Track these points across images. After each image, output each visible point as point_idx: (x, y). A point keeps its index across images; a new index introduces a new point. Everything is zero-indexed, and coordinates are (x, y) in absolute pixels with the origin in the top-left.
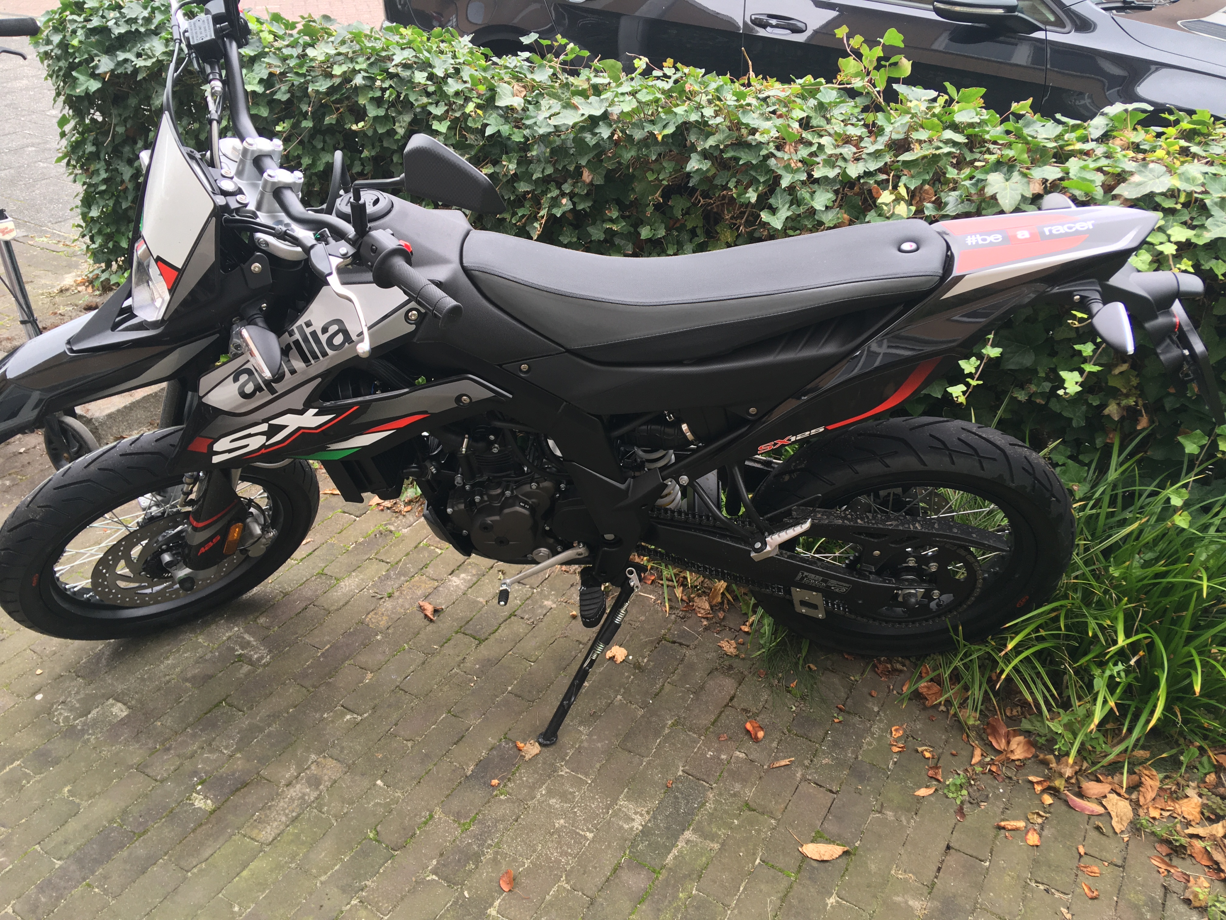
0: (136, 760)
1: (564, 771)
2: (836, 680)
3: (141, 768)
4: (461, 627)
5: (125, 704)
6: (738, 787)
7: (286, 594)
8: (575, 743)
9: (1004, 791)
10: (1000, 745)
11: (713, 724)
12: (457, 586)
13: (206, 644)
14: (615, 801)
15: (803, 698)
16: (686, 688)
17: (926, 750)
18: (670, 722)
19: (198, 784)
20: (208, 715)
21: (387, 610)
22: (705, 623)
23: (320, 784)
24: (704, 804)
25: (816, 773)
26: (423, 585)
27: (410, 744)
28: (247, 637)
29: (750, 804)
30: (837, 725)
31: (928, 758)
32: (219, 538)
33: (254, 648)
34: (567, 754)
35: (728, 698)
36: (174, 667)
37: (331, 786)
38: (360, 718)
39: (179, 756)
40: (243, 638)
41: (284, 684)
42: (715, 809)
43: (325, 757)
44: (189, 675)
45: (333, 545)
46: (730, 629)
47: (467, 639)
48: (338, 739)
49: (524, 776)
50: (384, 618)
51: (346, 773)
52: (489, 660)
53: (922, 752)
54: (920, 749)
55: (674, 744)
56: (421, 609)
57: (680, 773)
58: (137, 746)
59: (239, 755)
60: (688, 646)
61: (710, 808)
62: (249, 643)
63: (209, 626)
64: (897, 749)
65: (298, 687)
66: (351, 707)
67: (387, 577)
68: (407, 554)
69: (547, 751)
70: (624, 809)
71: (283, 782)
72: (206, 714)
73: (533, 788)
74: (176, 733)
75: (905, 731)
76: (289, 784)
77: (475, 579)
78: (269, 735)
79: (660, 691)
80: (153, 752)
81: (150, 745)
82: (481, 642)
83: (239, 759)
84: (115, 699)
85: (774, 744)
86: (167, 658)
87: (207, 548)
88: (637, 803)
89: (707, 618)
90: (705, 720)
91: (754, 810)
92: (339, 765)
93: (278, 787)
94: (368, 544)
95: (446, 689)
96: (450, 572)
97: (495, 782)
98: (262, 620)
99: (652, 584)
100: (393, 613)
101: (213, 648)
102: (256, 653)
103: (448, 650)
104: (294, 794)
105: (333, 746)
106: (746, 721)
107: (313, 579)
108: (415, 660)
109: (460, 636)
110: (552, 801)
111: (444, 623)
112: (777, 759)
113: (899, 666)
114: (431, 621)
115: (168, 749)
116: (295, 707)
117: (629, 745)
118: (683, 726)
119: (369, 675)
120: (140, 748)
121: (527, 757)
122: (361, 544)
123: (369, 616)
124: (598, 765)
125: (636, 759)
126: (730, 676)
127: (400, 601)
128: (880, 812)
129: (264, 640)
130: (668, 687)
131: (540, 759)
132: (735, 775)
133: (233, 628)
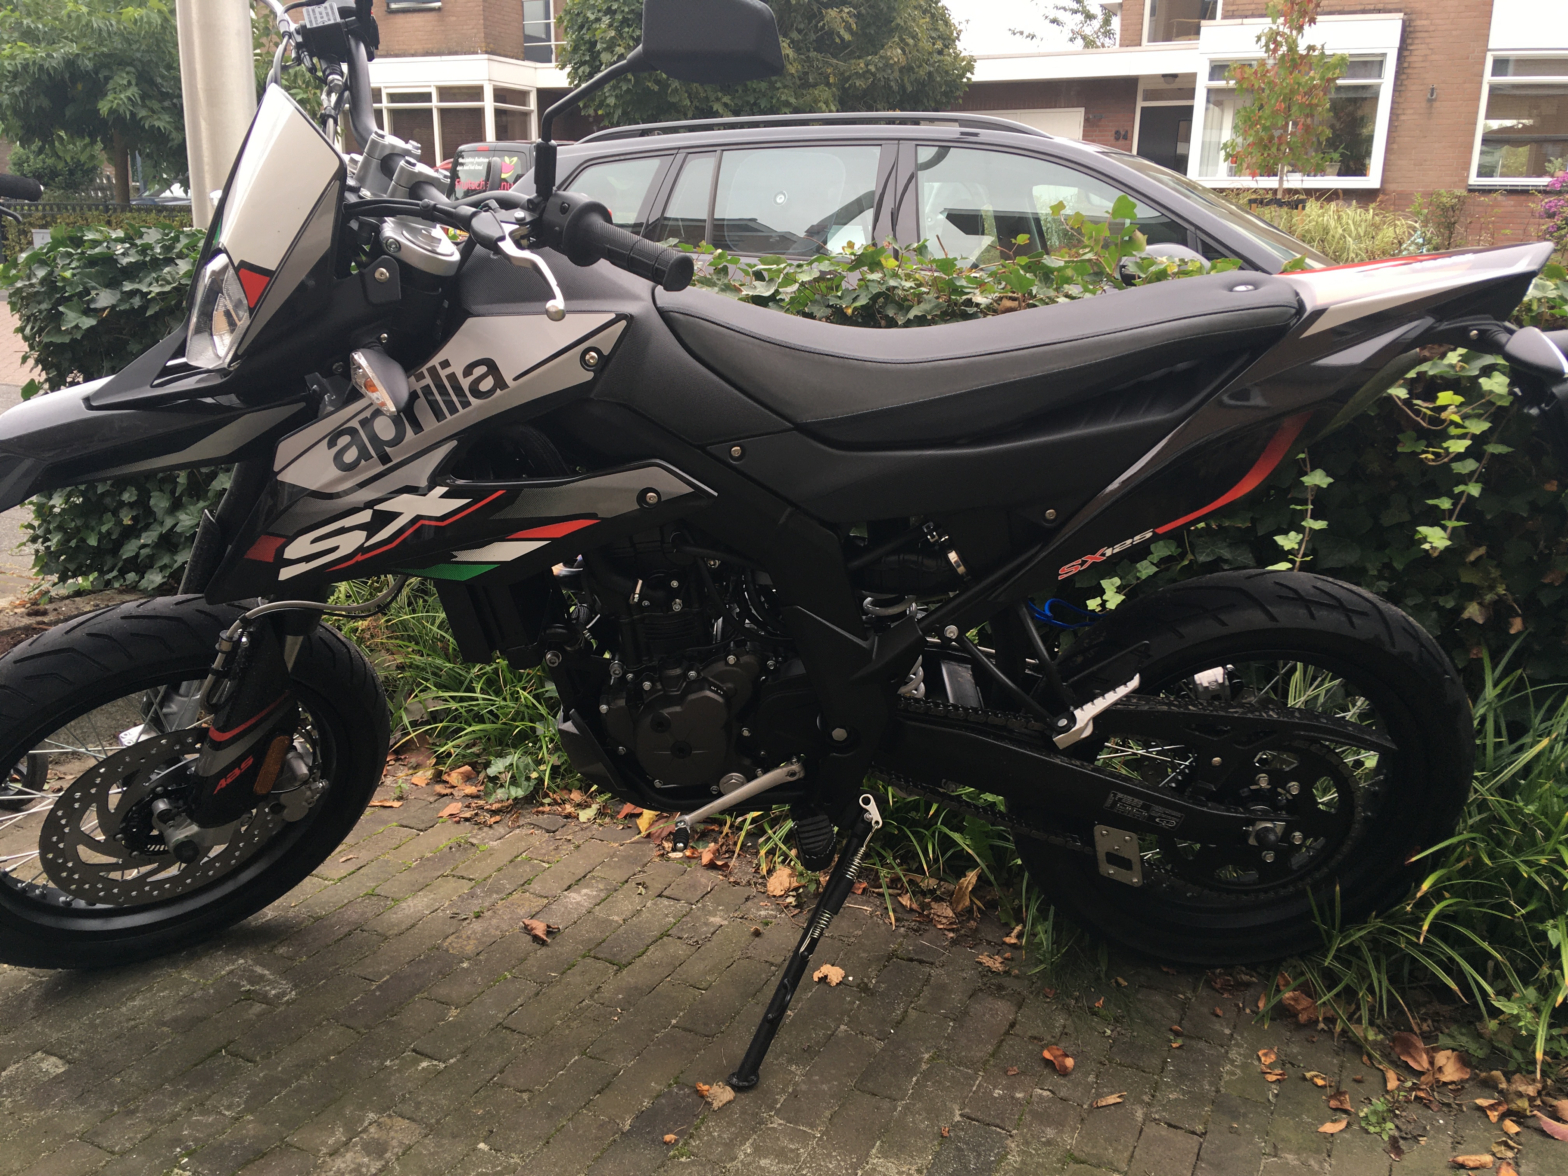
0: (80, 1127)
1: (777, 1122)
2: (1158, 998)
3: (88, 1138)
4: (590, 950)
5: (61, 1058)
6: (1050, 1133)
7: (318, 919)
8: (786, 1086)
9: (1446, 1123)
10: (1421, 1063)
11: (993, 1055)
12: (578, 903)
13: (194, 980)
14: (864, 1158)
15: (1116, 1020)
16: (941, 1014)
17: (1316, 1076)
18: (927, 1056)
19: (183, 1156)
20: (199, 1067)
21: (474, 932)
22: (951, 935)
23: (386, 1151)
24: (1004, 1157)
25: (1163, 1111)
26: (527, 904)
27: (525, 1096)
28: (259, 970)
29: (1076, 1153)
30: (1176, 1051)
31: (1323, 1087)
32: (250, 761)
33: (270, 983)
34: (776, 1101)
35: (1007, 1025)
36: (143, 1009)
37: (404, 1154)
38: (442, 1066)
39: (150, 1120)
40: (252, 971)
41: (319, 1024)
42: (1023, 1162)
43: (390, 1116)
44: (167, 1017)
45: (388, 862)
46: (989, 943)
47: (600, 965)
48: (410, 1093)
49: (715, 1130)
50: (472, 942)
51: (426, 1136)
52: (636, 988)
53: (1311, 1079)
54: (1308, 1075)
55: (940, 1083)
56: (527, 929)
57: (958, 1118)
58: (82, 1109)
59: (250, 1117)
60: (932, 964)
61: (1016, 1162)
62: (262, 977)
63: (200, 958)
64: (1274, 1078)
65: (342, 1029)
66: (428, 1051)
67: (472, 895)
68: (499, 870)
69: (746, 1099)
70: (880, 1169)
71: (324, 1150)
72: (196, 1065)
73: (730, 1146)
74: (146, 1091)
75: (1278, 1056)
76: (334, 1153)
77: (603, 895)
78: (299, 1090)
79: (903, 1018)
80: (107, 1116)
81: (103, 1108)
82: (620, 968)
83: (249, 1122)
84: (44, 1052)
85: (1091, 1078)
86: (133, 999)
87: (229, 780)
88: (899, 1159)
89: (952, 930)
90: (980, 1052)
91: (1083, 1162)
92: (414, 1126)
93: (316, 1157)
94: (440, 859)
95: (574, 1025)
96: (565, 887)
97: (669, 1137)
98: (282, 950)
99: (863, 893)
100: (484, 935)
101: (205, 984)
102: (274, 988)
103: (574, 978)
104: (343, 1166)
105: (403, 1100)
106: (1042, 1051)
107: (359, 900)
108: (523, 991)
109: (589, 960)
110: (764, 1162)
111: (562, 946)
112: (1099, 1096)
113: (1246, 978)
114: (543, 943)
115: (133, 1112)
116: (339, 1053)
117: (870, 1085)
118: (948, 1059)
119: (454, 1012)
120: (85, 1112)
121: (716, 1105)
122: (428, 859)
123: (449, 940)
124: (828, 1114)
125: (886, 1104)
126: (1003, 997)
127: (494, 921)
128: (1275, 1156)
129: (285, 973)
130: (913, 1014)
131: (737, 1108)
132: (1044, 1118)
133: (237, 960)
